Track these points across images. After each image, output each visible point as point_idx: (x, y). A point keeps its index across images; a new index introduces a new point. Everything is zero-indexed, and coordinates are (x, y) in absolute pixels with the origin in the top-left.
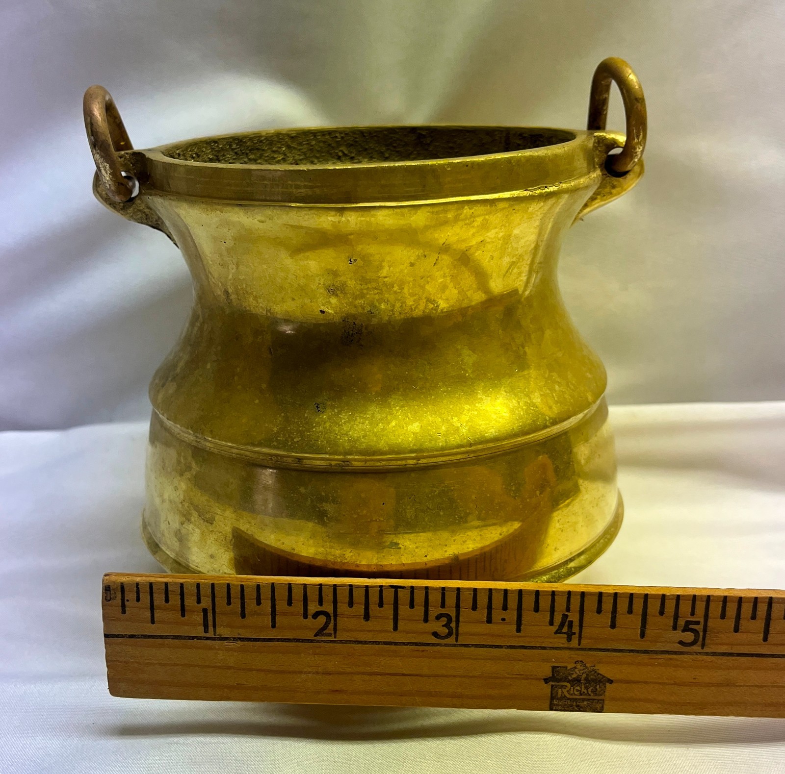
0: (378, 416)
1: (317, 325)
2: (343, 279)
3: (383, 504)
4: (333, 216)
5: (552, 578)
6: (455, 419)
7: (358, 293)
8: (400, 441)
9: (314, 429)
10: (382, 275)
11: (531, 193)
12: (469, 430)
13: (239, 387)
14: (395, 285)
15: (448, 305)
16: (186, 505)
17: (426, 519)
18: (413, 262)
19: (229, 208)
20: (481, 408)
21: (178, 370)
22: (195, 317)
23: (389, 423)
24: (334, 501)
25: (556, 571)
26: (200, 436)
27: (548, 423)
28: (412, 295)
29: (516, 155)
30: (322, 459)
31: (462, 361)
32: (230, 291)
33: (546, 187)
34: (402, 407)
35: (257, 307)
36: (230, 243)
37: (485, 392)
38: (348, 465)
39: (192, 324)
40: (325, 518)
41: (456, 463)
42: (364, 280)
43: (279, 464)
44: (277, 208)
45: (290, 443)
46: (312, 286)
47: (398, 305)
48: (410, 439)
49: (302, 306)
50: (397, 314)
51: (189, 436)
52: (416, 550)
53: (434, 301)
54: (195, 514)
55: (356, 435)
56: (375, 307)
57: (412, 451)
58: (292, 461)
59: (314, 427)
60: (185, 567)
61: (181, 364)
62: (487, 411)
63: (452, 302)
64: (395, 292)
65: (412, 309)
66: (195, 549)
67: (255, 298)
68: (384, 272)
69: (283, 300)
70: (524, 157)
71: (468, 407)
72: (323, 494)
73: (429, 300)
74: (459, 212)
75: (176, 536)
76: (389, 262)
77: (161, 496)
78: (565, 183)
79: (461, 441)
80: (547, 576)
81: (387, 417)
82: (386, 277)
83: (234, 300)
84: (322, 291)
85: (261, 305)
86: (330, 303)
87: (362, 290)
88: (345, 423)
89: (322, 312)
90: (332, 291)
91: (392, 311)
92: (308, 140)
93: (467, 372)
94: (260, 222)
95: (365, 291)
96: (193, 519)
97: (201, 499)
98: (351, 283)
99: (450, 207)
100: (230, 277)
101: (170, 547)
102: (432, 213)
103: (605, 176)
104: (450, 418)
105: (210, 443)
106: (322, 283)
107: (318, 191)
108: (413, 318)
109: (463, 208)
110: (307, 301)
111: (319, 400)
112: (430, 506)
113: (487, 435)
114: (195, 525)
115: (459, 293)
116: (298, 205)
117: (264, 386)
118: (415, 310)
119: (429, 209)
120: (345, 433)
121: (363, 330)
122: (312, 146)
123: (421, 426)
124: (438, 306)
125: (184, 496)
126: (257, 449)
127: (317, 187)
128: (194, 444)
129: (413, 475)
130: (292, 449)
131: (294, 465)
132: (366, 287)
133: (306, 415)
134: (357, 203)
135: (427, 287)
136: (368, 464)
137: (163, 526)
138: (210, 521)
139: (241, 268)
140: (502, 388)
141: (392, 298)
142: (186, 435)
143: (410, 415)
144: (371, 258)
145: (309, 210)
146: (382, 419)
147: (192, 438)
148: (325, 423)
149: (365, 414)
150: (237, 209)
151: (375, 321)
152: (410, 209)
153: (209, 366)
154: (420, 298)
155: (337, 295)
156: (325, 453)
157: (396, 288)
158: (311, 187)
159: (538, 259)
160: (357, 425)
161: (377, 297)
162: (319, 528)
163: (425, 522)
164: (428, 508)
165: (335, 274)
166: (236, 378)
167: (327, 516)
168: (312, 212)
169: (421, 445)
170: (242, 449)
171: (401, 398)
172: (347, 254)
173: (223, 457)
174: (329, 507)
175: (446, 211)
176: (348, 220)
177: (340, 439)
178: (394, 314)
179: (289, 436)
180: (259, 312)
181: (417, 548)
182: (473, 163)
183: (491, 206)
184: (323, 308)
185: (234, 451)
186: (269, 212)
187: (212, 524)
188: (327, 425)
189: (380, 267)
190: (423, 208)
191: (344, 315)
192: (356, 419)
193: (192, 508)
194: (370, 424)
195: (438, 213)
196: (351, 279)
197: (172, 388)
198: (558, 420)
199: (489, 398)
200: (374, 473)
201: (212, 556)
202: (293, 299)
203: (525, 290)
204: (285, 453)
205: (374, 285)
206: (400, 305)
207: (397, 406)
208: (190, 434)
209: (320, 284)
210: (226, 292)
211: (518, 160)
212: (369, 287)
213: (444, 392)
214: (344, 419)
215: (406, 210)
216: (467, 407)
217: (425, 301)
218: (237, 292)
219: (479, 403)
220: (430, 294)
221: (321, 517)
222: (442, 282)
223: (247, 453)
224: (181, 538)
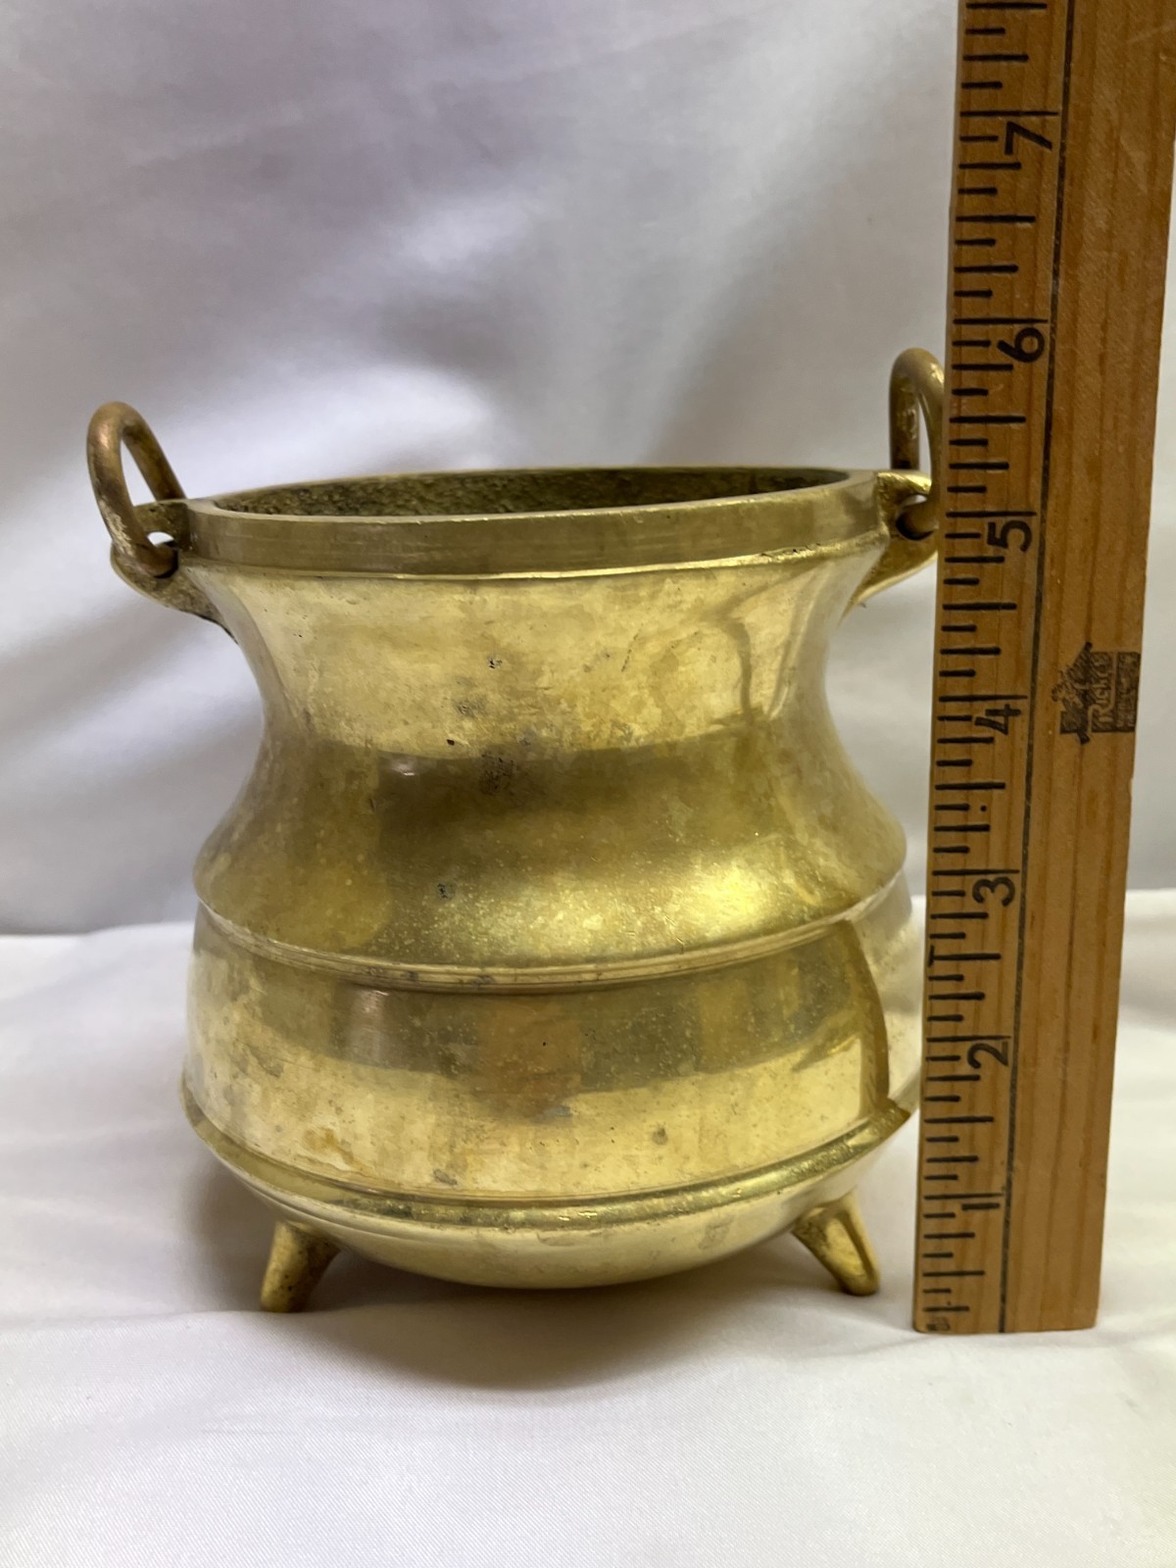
0: (537, 904)
1: (442, 763)
2: (481, 690)
3: (544, 1044)
4: (462, 593)
5: (818, 1164)
6: (658, 909)
7: (505, 712)
8: (570, 943)
9: (436, 926)
10: (542, 685)
11: (770, 560)
12: (680, 927)
13: (323, 861)
14: (562, 701)
15: (646, 733)
16: (241, 1046)
17: (613, 1069)
18: (588, 664)
19: (303, 583)
20: (699, 893)
21: (236, 836)
22: (264, 754)
23: (553, 915)
24: (467, 1041)
25: (824, 1153)
26: (261, 938)
27: (806, 917)
28: (589, 716)
29: (746, 502)
30: (448, 973)
31: (670, 817)
32: (312, 711)
33: (795, 551)
34: (574, 890)
35: (351, 735)
36: (308, 637)
37: (705, 867)
38: (488, 983)
39: (259, 765)
40: (453, 1067)
41: (659, 979)
42: (514, 693)
43: (383, 982)
44: (376, 581)
45: (397, 948)
46: (433, 702)
47: (568, 731)
48: (586, 941)
49: (420, 733)
50: (566, 745)
51: (245, 937)
52: (597, 1119)
53: (625, 725)
54: (253, 1060)
55: (500, 935)
56: (532, 734)
57: (589, 960)
58: (402, 975)
59: (436, 922)
60: (239, 1146)
61: (242, 827)
62: (709, 897)
63: (653, 727)
64: (564, 713)
65: (589, 738)
66: (254, 1118)
67: (349, 721)
68: (544, 682)
69: (390, 726)
70: (760, 505)
71: (680, 890)
72: (449, 1028)
73: (616, 724)
74: (657, 588)
75: (225, 1097)
76: (551, 664)
77: (205, 1033)
78: (826, 545)
79: (667, 943)
80: (810, 1162)
81: (549, 906)
82: (546, 689)
83: (317, 726)
84: (450, 709)
85: (357, 732)
86: (461, 728)
87: (511, 707)
88: (484, 916)
89: (451, 742)
90: (465, 709)
91: (560, 741)
92: (451, 490)
93: (676, 835)
94: (350, 603)
95: (516, 710)
96: (249, 1069)
97: (263, 1036)
98: (494, 699)
99: (642, 579)
100: (311, 689)
101: (218, 1113)
102: (616, 589)
103: (896, 538)
104: (650, 907)
105: (277, 948)
106: (449, 698)
107: (438, 556)
108: (592, 752)
109: (663, 580)
110: (427, 725)
111: (444, 880)
112: (618, 1048)
113: (707, 935)
114: (255, 1080)
115: (663, 713)
116: (407, 576)
117: (361, 858)
118: (595, 740)
119: (609, 582)
120: (482, 930)
121: (515, 771)
122: (458, 498)
123: (604, 920)
124: (631, 734)
125: (238, 1033)
126: (346, 957)
127: (438, 549)
128: (253, 949)
129: (591, 998)
130: (399, 957)
131: (405, 983)
132: (517, 703)
133: (424, 903)
134: (498, 573)
135: (613, 704)
136: (520, 979)
137: (208, 1081)
138: (275, 1073)
139: (325, 674)
140: (734, 863)
141: (558, 721)
142: (241, 937)
143: (585, 903)
144: (524, 659)
145: (425, 584)
146: (542, 909)
147: (250, 940)
148: (453, 916)
149: (516, 901)
150: (315, 584)
151: (532, 756)
152: (580, 582)
153: (279, 828)
154: (602, 722)
155: (473, 717)
156: (453, 963)
157: (564, 705)
158: (427, 550)
159: (792, 661)
160: (503, 919)
161: (534, 719)
162: (444, 1082)
163: (610, 1073)
164: (615, 1050)
165: (469, 683)
166: (319, 847)
167: (455, 1064)
168: (428, 587)
169: (603, 950)
170: (325, 958)
171: (573, 876)
172: (486, 653)
173: (296, 971)
174: (460, 1051)
175: (636, 587)
176: (485, 601)
177: (476, 940)
178: (562, 746)
179: (397, 936)
180: (354, 744)
181: (598, 1115)
182: (678, 513)
183: (707, 578)
184: (451, 737)
185: (313, 960)
186: (362, 587)
187: (277, 1076)
188: (457, 918)
189: (537, 673)
190: (600, 582)
191: (485, 746)
192: (502, 910)
193: (248, 1052)
194: (524, 918)
195: (624, 589)
196: (493, 690)
197: (223, 861)
198: (822, 912)
199: (712, 877)
200: (526, 995)
201: (278, 1129)
202: (406, 723)
203: (772, 707)
204: (390, 964)
205: (530, 700)
206: (571, 731)
207: (567, 888)
208: (247, 935)
209: (446, 699)
210: (307, 715)
211: (750, 510)
212: (523, 703)
213: (640, 867)
214: (482, 908)
215: (573, 584)
216: (676, 890)
217: (609, 725)
218: (321, 712)
219: (696, 884)
220: (618, 715)
221: (446, 1065)
222: (636, 696)
223: (333, 964)
224: (233, 1099)
